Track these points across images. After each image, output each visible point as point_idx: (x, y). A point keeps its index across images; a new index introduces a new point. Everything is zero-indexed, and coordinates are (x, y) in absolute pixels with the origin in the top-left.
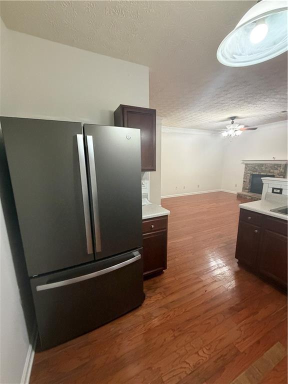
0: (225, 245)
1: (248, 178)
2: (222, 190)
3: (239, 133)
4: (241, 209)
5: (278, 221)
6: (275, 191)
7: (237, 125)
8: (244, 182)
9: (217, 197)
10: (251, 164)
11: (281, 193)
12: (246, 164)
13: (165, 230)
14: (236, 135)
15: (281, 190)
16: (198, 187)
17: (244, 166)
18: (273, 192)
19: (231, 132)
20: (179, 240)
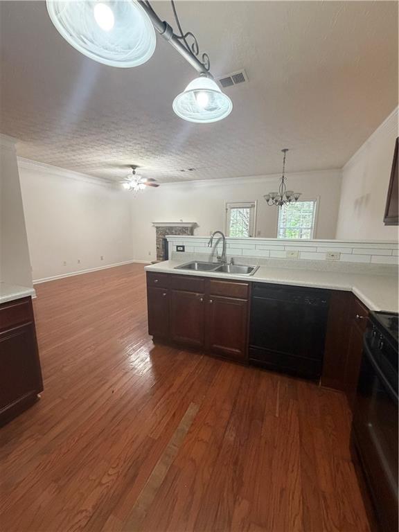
0: (138, 324)
1: (161, 243)
2: (134, 261)
3: (143, 187)
4: (147, 272)
5: (182, 277)
6: (179, 248)
7: (140, 177)
8: (158, 248)
9: (128, 269)
10: (162, 227)
11: (183, 251)
12: (157, 228)
13: (30, 323)
14: (140, 189)
15: (183, 247)
16: (102, 259)
17: (155, 230)
18: (177, 250)
19: (133, 184)
20: (68, 341)
